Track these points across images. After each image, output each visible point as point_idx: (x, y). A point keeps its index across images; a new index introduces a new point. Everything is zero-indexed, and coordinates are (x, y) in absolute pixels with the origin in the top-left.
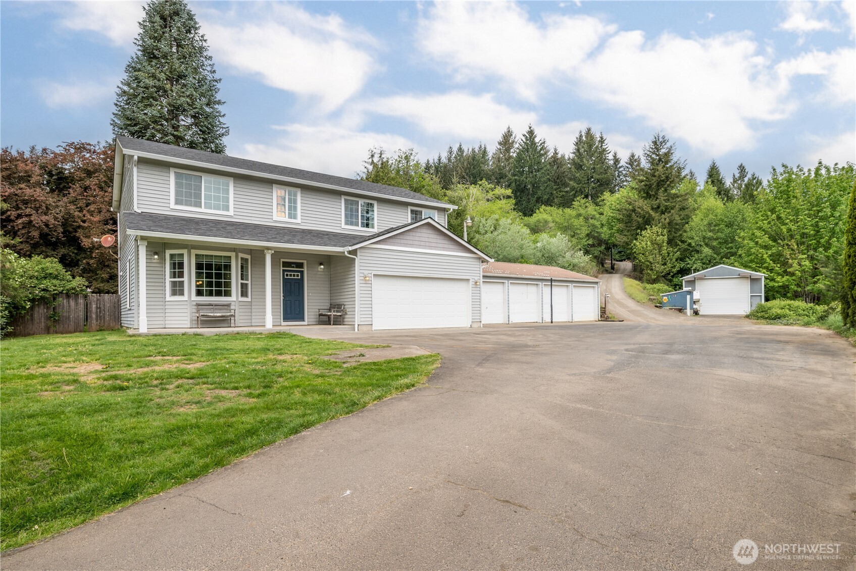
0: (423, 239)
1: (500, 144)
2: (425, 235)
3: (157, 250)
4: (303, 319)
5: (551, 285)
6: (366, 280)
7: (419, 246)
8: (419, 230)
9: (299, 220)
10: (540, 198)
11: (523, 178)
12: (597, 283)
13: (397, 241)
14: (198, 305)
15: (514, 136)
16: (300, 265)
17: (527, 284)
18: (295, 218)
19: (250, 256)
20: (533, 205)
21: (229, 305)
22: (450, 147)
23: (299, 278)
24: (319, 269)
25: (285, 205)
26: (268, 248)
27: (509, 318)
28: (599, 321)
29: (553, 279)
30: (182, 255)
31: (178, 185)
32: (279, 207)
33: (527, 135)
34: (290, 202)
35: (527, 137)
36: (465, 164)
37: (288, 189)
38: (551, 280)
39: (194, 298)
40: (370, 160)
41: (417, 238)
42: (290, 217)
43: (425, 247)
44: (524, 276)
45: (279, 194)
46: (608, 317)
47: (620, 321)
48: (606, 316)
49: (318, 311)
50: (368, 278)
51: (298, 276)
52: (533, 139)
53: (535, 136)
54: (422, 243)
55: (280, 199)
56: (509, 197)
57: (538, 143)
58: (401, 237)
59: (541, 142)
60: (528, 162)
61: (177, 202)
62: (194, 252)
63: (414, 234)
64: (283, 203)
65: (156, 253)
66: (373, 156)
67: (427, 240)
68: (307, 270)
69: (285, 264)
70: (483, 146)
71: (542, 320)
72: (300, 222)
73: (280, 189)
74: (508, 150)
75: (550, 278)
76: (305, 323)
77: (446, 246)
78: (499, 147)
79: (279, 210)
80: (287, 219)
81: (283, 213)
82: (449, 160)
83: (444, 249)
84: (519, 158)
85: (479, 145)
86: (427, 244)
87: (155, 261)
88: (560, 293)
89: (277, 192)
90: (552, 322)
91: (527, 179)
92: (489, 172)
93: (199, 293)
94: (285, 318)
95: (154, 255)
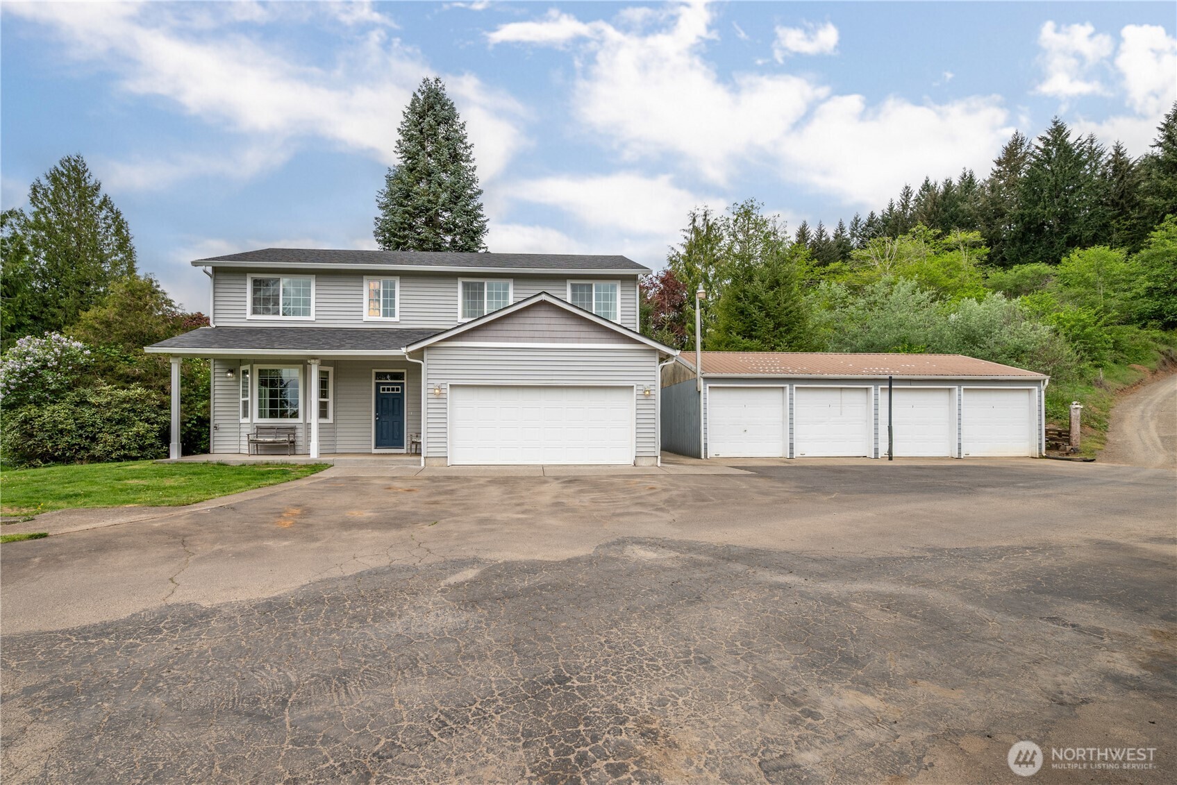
0: (539, 328)
1: (999, 163)
2: (537, 321)
3: (232, 368)
4: (401, 445)
5: (890, 389)
7: (532, 339)
8: (531, 314)
9: (397, 318)
10: (1076, 236)
11: (1038, 209)
13: (490, 333)
14: (258, 428)
15: (1026, 144)
16: (399, 376)
17: (841, 388)
18: (392, 315)
19: (332, 368)
20: (1059, 251)
21: (294, 428)
22: (907, 187)
23: (398, 392)
25: (379, 301)
26: (314, 357)
27: (792, 448)
28: (1041, 457)
29: (893, 377)
30: (247, 371)
31: (257, 292)
32: (372, 304)
33: (1049, 137)
34: (385, 294)
35: (1048, 140)
36: (929, 207)
37: (383, 279)
38: (891, 381)
39: (257, 420)
41: (528, 327)
42: (385, 315)
43: (543, 339)
44: (826, 376)
45: (372, 288)
46: (1075, 451)
48: (1068, 448)
49: (410, 435)
50: (441, 391)
51: (398, 389)
52: (1063, 140)
53: (1068, 135)
54: (537, 334)
55: (373, 293)
56: (974, 245)
57: (1074, 144)
58: (499, 327)
59: (1079, 142)
60: (1049, 180)
61: (255, 312)
62: (257, 367)
63: (521, 321)
64: (377, 298)
65: (231, 371)
66: (694, 220)
67: (545, 327)
68: (408, 382)
69: (379, 376)
70: (968, 174)
71: (875, 451)
72: (397, 320)
73: (374, 280)
74: (1015, 169)
75: (887, 377)
76: (404, 451)
77: (583, 335)
78: (996, 168)
79: (371, 307)
80: (381, 318)
81: (377, 311)
82: (905, 206)
83: (579, 340)
84: (1033, 179)
85: (961, 174)
86: (547, 334)
87: (231, 379)
89: (370, 286)
90: (891, 458)
91: (1045, 209)
92: (972, 211)
93: (262, 414)
94: (378, 444)
95: (228, 372)
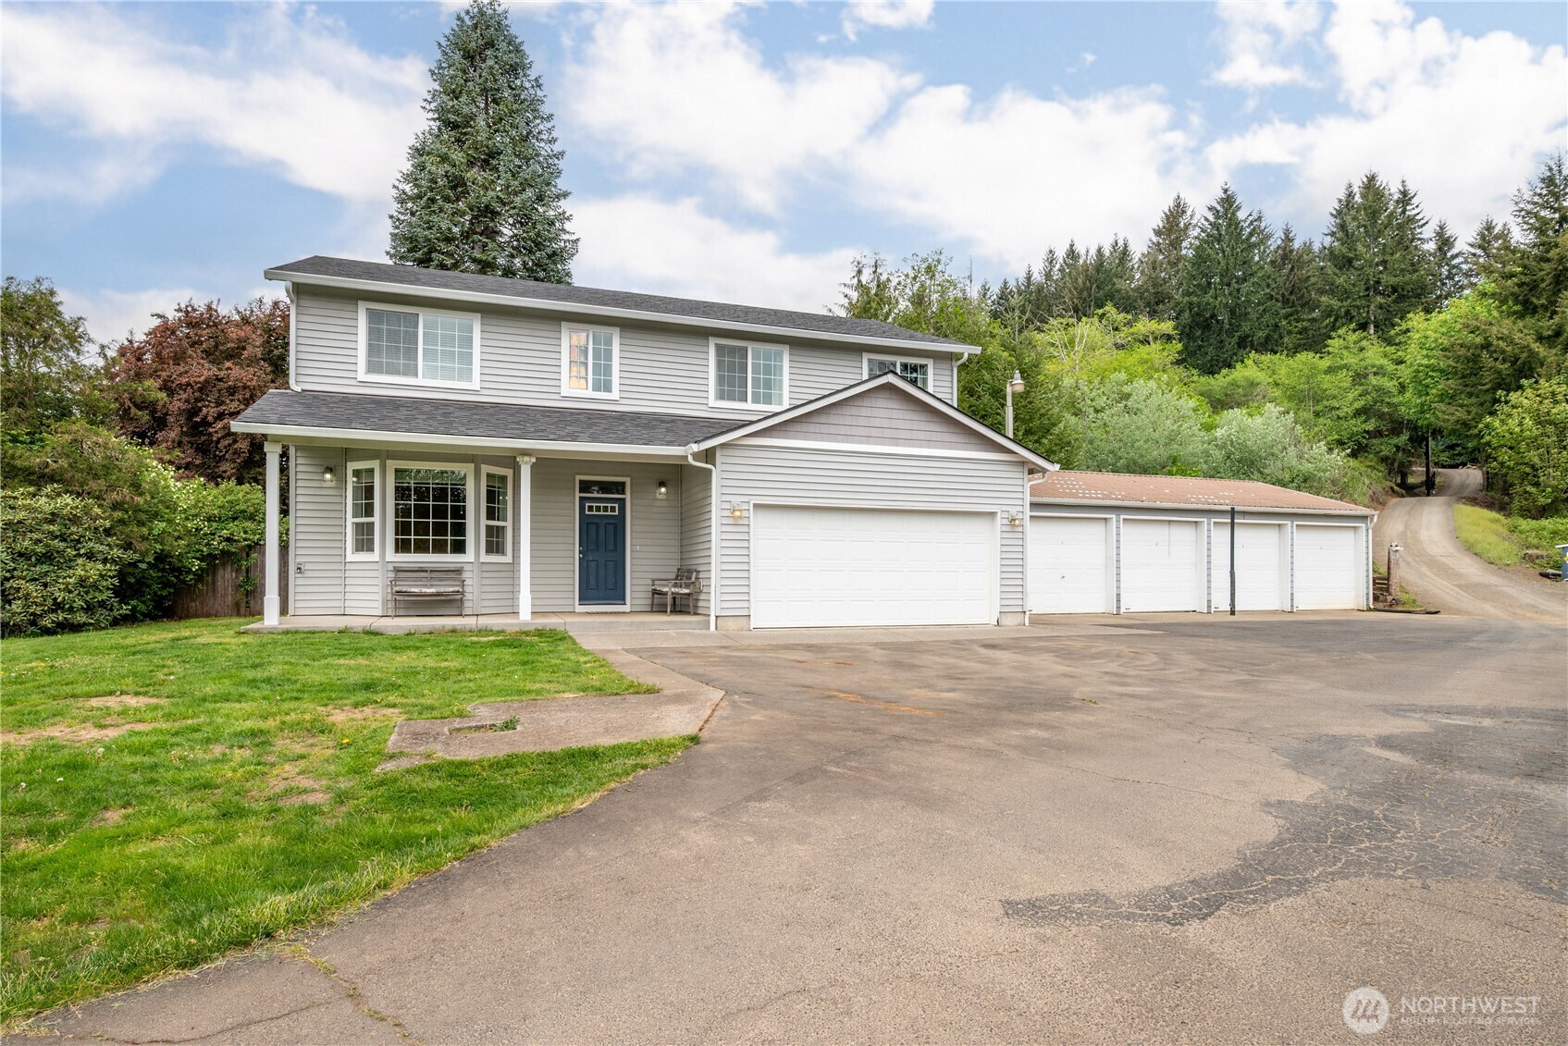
0: (877, 423)
1: (1158, 233)
2: (876, 412)
3: (330, 463)
4: (622, 599)
5: (1233, 524)
6: (737, 520)
7: (868, 439)
8: (867, 402)
9: (615, 395)
10: (1248, 336)
11: (1208, 298)
12: (1364, 518)
13: (812, 428)
14: (397, 570)
15: (1189, 213)
16: (620, 488)
17: (1170, 521)
18: (608, 389)
19: (511, 471)
20: (1230, 353)
21: (459, 571)
22: (1051, 251)
23: (617, 513)
24: (659, 497)
25: (586, 364)
26: (525, 453)
27: (1118, 601)
28: (1369, 610)
29: (1237, 508)
30: (371, 471)
31: (373, 334)
32: (574, 369)
33: (1219, 208)
34: (596, 356)
35: (1218, 211)
36: (1080, 281)
37: (593, 329)
38: (1233, 513)
39: (391, 556)
40: (855, 281)
41: (862, 421)
42: (597, 388)
43: (881, 440)
44: (1158, 504)
45: (575, 342)
46: (1396, 602)
47: (1427, 613)
48: (1389, 598)
49: (651, 583)
50: (738, 513)
51: (613, 509)
52: (1234, 214)
53: (1239, 208)
54: (874, 432)
55: (576, 351)
56: (1169, 338)
57: (1245, 221)
58: (823, 419)
59: (1251, 218)
60: (1219, 263)
61: (372, 368)
62: (392, 465)
63: (854, 411)
64: (583, 359)
65: (330, 470)
66: (860, 272)
67: (886, 423)
68: (631, 499)
69: (585, 486)
70: (1121, 243)
71: (1209, 607)
72: (616, 398)
73: (578, 331)
74: (1176, 244)
75: (1229, 508)
76: (627, 608)
77: (934, 437)
78: (1155, 239)
79: (574, 374)
80: (590, 393)
81: (583, 381)
82: (1048, 276)
83: (929, 443)
84: (1201, 258)
85: (1112, 241)
86: (888, 433)
87: (329, 484)
88: (1257, 545)
89: (571, 338)
90: (1233, 613)
91: (1216, 298)
92: (1131, 293)
93: (402, 546)
94: (584, 599)
95: (324, 472)
